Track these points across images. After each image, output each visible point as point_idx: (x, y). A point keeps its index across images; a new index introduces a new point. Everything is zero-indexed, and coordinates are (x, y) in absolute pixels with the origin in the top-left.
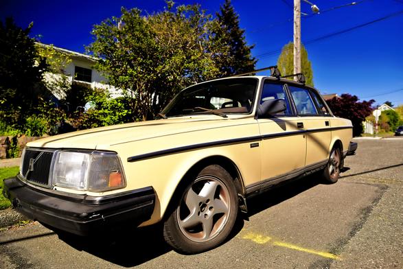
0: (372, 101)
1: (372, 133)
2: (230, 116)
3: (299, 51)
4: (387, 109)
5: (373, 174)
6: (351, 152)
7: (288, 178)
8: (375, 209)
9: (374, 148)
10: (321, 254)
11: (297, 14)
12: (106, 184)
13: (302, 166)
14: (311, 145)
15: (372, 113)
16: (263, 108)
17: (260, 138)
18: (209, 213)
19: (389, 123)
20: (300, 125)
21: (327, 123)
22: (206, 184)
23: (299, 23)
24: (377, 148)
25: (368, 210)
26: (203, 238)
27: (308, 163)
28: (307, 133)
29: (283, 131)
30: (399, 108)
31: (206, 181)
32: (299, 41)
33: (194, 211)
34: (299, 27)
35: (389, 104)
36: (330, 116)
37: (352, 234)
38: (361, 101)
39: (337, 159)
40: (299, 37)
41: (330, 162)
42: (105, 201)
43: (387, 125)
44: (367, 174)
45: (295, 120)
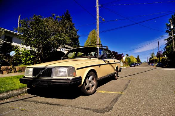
0: (123, 54)
1: (122, 66)
2: (92, 59)
3: (98, 35)
4: (127, 57)
5: (126, 77)
6: (120, 71)
7: (106, 77)
8: (129, 85)
9: (125, 70)
10: (119, 93)
11: (98, 22)
12: (73, 75)
13: (109, 74)
14: (111, 68)
15: (122, 58)
16: (100, 57)
17: (100, 65)
18: (91, 85)
19: (128, 62)
20: (109, 62)
21: (114, 61)
22: (90, 77)
23: (98, 25)
24: (126, 70)
25: (127, 85)
26: (90, 91)
27: (111, 73)
28: (110, 64)
29: (105, 63)
30: (131, 57)
31: (90, 76)
32: (98, 31)
33: (88, 84)
34: (98, 26)
35: (127, 55)
36: (114, 59)
37: (125, 89)
38: (119, 54)
39: (117, 72)
40: (98, 30)
41: (115, 73)
42: (73, 79)
43: (127, 63)
44: (125, 77)
45: (108, 60)
